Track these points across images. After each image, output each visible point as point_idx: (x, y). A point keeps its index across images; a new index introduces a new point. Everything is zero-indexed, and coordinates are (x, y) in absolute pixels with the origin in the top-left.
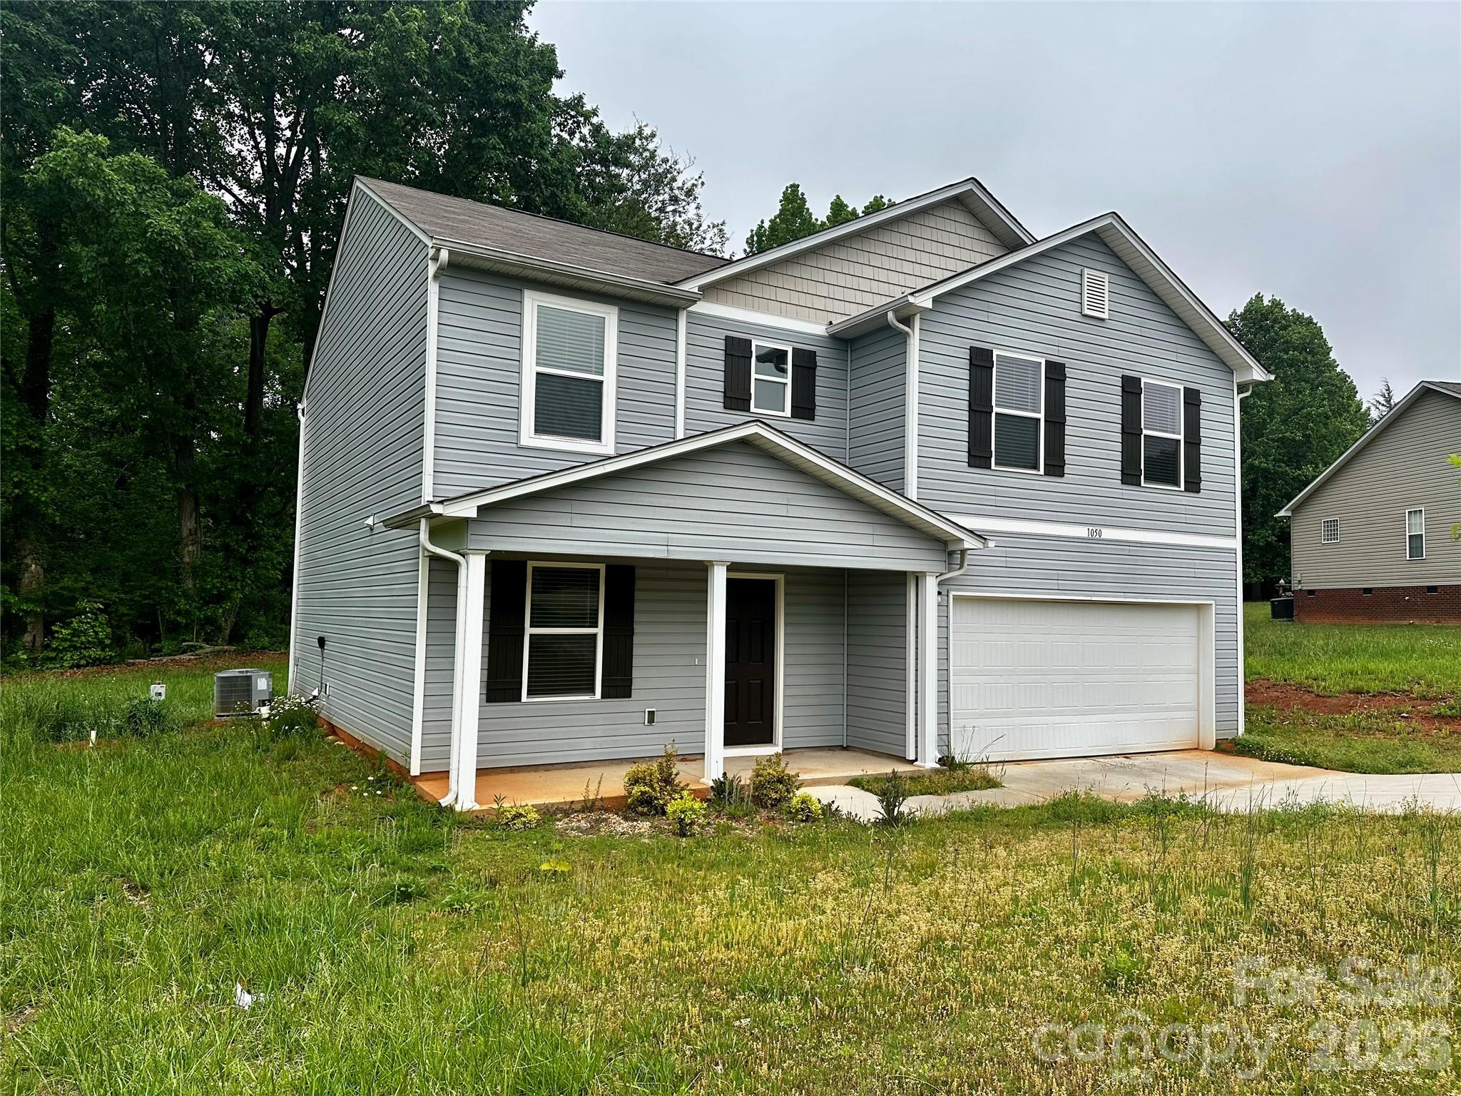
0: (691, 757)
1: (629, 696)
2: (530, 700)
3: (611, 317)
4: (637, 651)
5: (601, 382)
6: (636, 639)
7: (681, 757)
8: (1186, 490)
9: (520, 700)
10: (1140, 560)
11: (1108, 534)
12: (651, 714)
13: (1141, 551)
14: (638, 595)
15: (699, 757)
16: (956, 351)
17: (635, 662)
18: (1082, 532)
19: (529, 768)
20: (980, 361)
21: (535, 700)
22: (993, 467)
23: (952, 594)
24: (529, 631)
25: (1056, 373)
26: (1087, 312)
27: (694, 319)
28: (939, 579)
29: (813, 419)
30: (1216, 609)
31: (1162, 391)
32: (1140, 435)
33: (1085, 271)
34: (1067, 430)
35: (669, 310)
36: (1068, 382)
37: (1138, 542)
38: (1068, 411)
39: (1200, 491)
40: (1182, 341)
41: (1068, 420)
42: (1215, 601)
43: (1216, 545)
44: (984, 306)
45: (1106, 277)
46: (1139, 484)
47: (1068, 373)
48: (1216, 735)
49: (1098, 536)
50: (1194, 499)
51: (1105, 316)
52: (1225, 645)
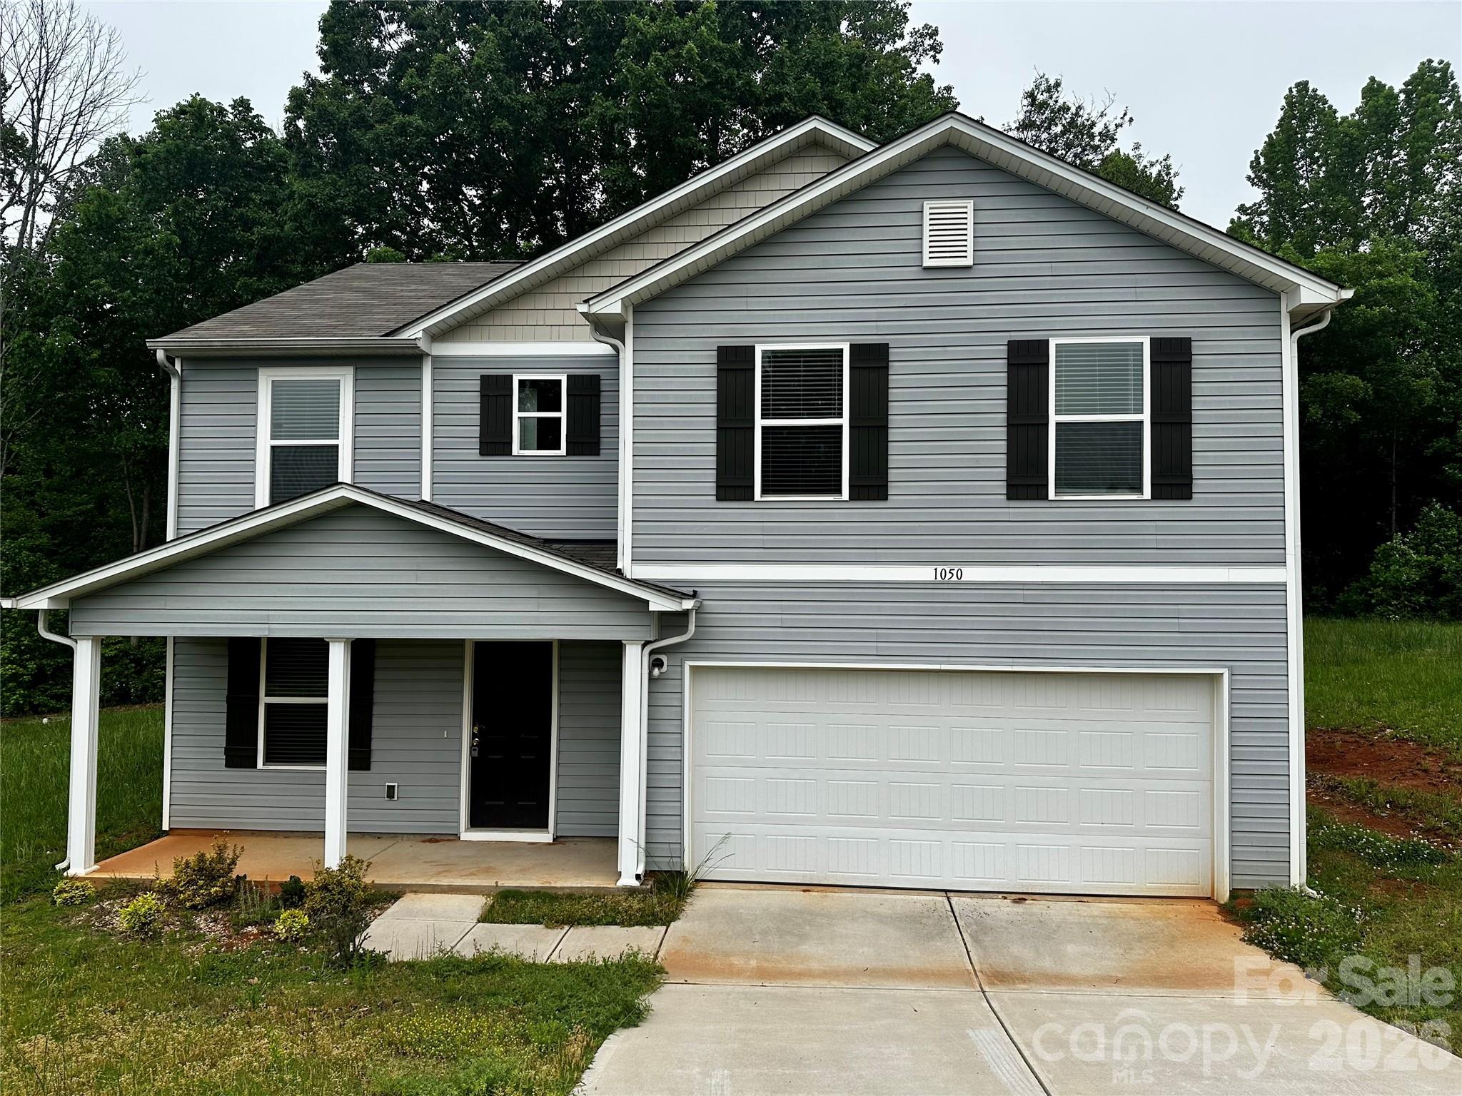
0: (443, 837)
1: (368, 769)
2: (266, 768)
3: (345, 378)
4: (376, 721)
5: (337, 446)
6: (376, 710)
7: (431, 836)
9: (255, 766)
10: (1048, 609)
11: (972, 574)
12: (391, 788)
13: (1050, 596)
14: (378, 663)
15: (452, 838)
16: (693, 357)
17: (375, 733)
18: (925, 573)
19: (269, 834)
20: (731, 362)
21: (271, 767)
22: (758, 497)
23: (688, 664)
24: (264, 700)
25: (872, 360)
26: (927, 263)
27: (441, 363)
28: (648, 649)
29: (598, 454)
30: (1231, 681)
31: (1095, 351)
32: (1047, 424)
33: (927, 205)
34: (893, 435)
35: (411, 359)
36: (894, 367)
37: (1043, 583)
38: (894, 407)
39: (1194, 495)
40: (1151, 267)
41: (893, 421)
42: (1230, 668)
43: (1233, 580)
44: (742, 290)
45: (970, 204)
46: (1045, 497)
47: (894, 354)
48: (1232, 881)
49: (955, 578)
50: (1171, 510)
51: (969, 261)
52: (1256, 739)
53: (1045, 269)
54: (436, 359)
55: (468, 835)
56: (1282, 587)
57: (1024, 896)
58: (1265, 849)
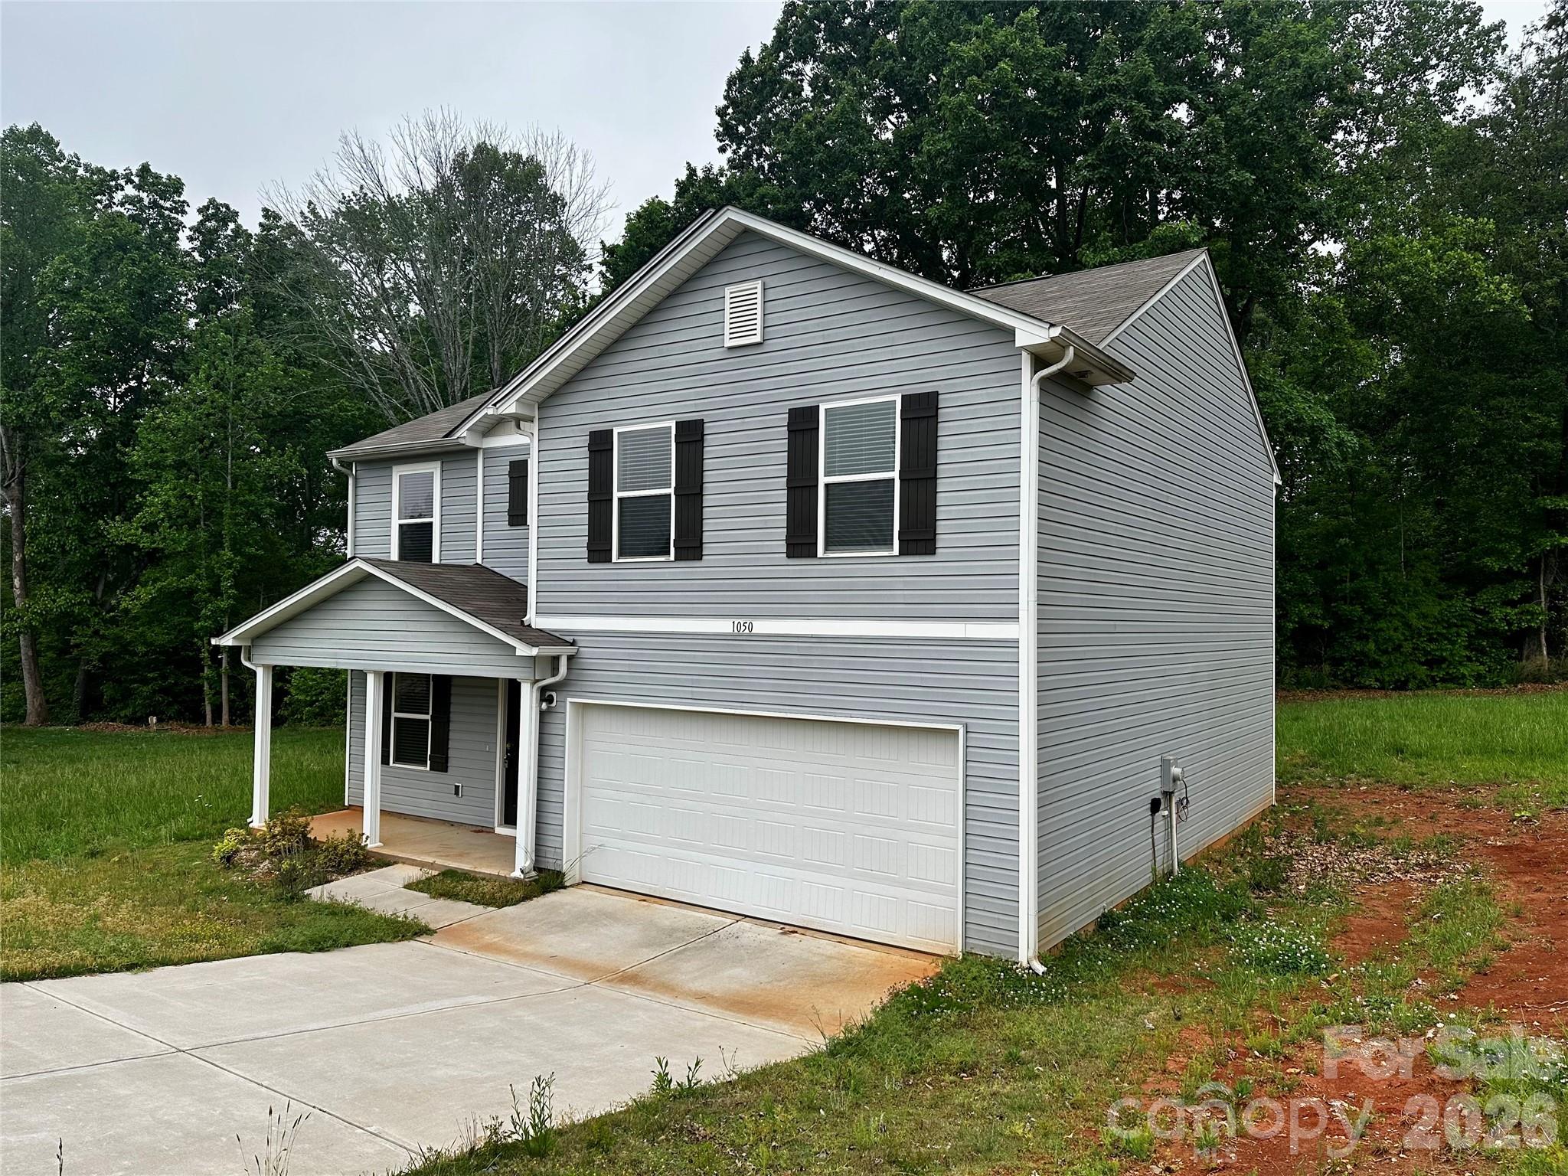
0: (486, 830)
1: (446, 771)
2: (394, 765)
4: (451, 735)
5: (432, 523)
6: (452, 726)
7: (480, 828)
8: (902, 553)
9: (388, 764)
10: (816, 661)
11: (761, 627)
12: (457, 787)
13: (817, 648)
14: (453, 690)
15: (491, 830)
16: (575, 442)
17: (450, 744)
18: (725, 626)
20: (600, 444)
21: (397, 765)
22: (614, 558)
23: (569, 700)
24: (394, 715)
25: (691, 435)
26: (728, 343)
27: (490, 454)
30: (966, 739)
31: (862, 412)
32: (817, 486)
33: (728, 290)
34: (707, 501)
35: (469, 454)
36: (708, 440)
37: (812, 637)
38: (708, 476)
39: (938, 551)
40: (904, 324)
41: (708, 488)
42: (966, 726)
43: (970, 635)
44: (606, 382)
45: (759, 284)
46: (815, 555)
47: (708, 429)
48: (965, 944)
49: (747, 631)
50: (917, 565)
51: (757, 339)
52: (989, 799)
53: (818, 338)
54: (484, 449)
55: (499, 830)
56: (1014, 643)
57: (796, 929)
58: (996, 916)
